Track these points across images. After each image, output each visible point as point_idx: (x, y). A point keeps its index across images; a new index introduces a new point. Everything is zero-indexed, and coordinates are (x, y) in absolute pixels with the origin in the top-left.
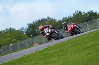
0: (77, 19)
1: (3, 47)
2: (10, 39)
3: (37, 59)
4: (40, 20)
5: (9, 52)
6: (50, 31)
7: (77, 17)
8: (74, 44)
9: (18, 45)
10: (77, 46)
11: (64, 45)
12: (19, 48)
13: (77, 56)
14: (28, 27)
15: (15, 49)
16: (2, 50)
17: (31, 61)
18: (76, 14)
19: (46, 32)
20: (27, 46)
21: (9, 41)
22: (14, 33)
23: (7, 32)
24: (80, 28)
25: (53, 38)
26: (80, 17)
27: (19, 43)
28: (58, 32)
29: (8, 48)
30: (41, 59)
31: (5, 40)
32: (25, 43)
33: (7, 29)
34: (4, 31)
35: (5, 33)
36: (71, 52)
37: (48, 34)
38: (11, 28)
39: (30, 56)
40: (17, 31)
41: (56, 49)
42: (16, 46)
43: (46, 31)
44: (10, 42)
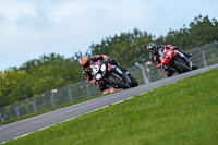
0: (200, 33)
1: (35, 96)
2: (52, 78)
3: (112, 124)
4: (119, 35)
5: (49, 108)
6: (103, 68)
7: (200, 29)
8: (192, 90)
9: (69, 91)
10: (200, 94)
11: (171, 92)
12: (71, 99)
13: (199, 116)
14: (90, 52)
15: (63, 101)
16: (34, 103)
17: (99, 128)
18: (196, 23)
19: (95, 71)
20: (89, 93)
21: (49, 82)
22: (61, 65)
23: (45, 63)
24: (189, 56)
25: (113, 84)
26: (205, 30)
27: (71, 88)
28: (124, 71)
29: (48, 99)
30: (119, 124)
31: (41, 80)
32: (85, 88)
33: (45, 57)
34: (38, 61)
35: (41, 64)
36: (187, 109)
37: (99, 77)
38: (53, 55)
39: (97, 117)
40: (68, 60)
41: (154, 102)
42: (66, 94)
43: (95, 68)
44: (51, 85)
